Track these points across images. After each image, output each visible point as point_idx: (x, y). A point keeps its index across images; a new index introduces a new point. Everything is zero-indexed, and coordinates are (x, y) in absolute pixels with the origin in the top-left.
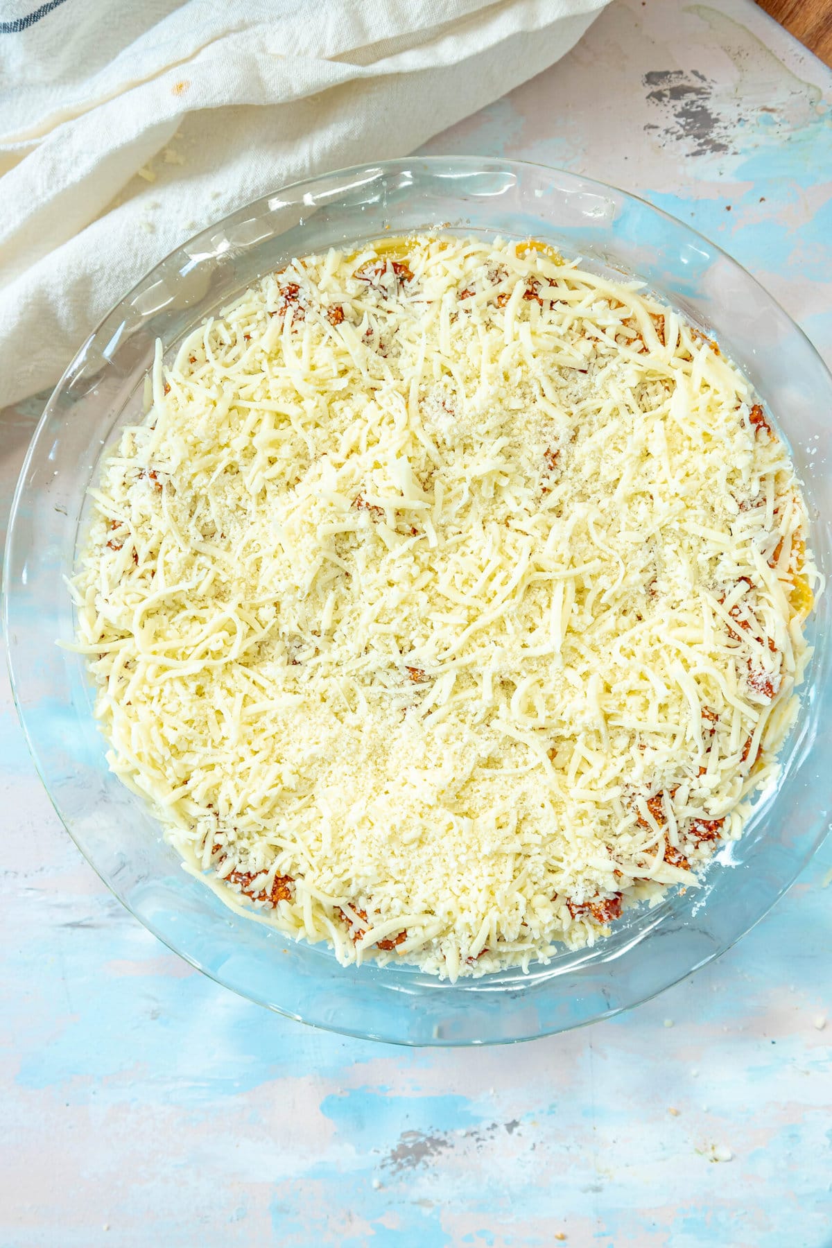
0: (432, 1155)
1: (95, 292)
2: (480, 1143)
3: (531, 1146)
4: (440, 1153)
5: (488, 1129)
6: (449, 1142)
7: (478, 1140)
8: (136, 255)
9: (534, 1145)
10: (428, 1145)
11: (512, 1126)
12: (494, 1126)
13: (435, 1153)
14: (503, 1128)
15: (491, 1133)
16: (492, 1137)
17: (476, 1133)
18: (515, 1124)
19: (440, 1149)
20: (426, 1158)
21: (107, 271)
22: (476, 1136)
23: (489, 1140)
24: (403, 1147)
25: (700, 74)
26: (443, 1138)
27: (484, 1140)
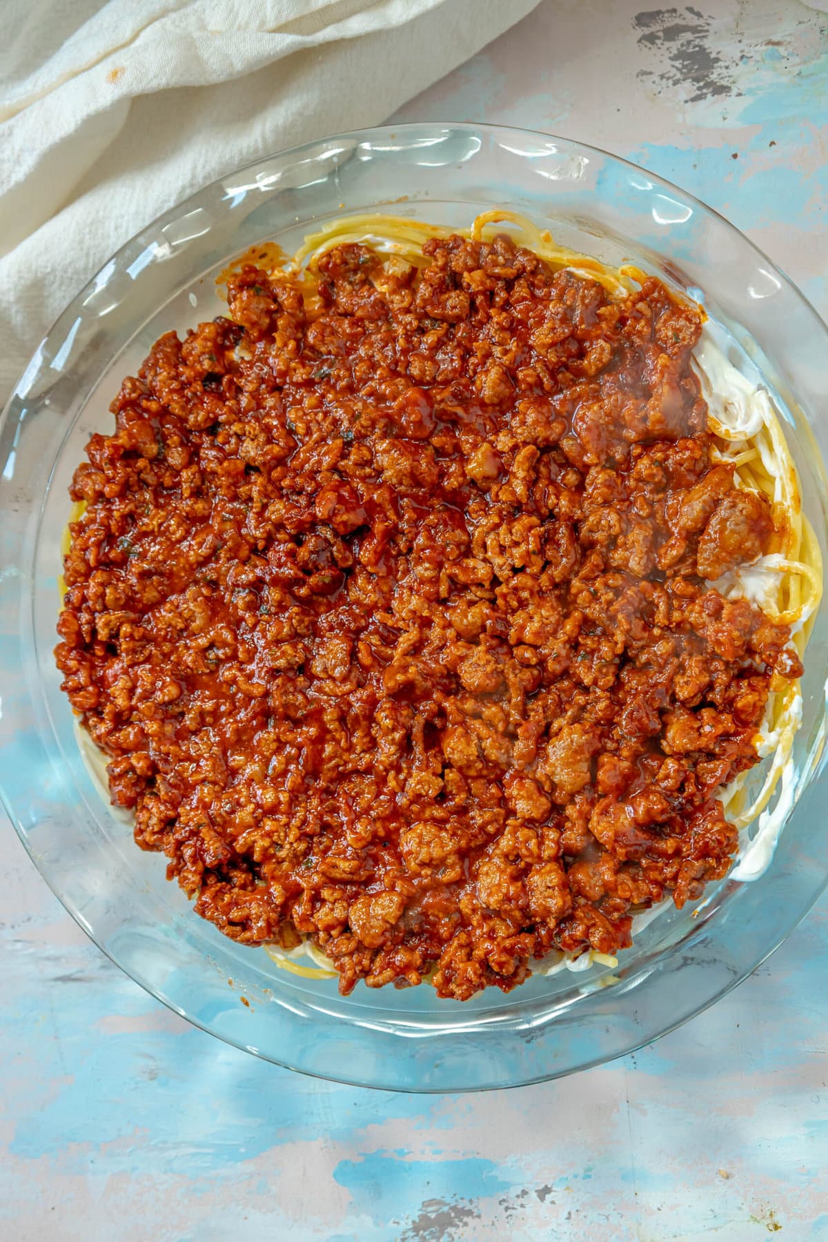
0: (458, 1226)
1: (48, 297)
2: (509, 1212)
3: (566, 1215)
4: (466, 1224)
5: (518, 1196)
6: (476, 1212)
7: (507, 1209)
8: (87, 255)
9: (569, 1213)
10: (453, 1215)
11: (544, 1192)
12: (524, 1193)
13: (461, 1224)
14: (534, 1195)
15: (521, 1201)
16: (522, 1206)
17: (504, 1200)
18: (547, 1190)
19: (465, 1219)
20: (451, 1230)
21: (58, 274)
22: (505, 1204)
23: (520, 1210)
24: (424, 1218)
25: (696, 10)
26: (468, 1207)
27: (513, 1208)
